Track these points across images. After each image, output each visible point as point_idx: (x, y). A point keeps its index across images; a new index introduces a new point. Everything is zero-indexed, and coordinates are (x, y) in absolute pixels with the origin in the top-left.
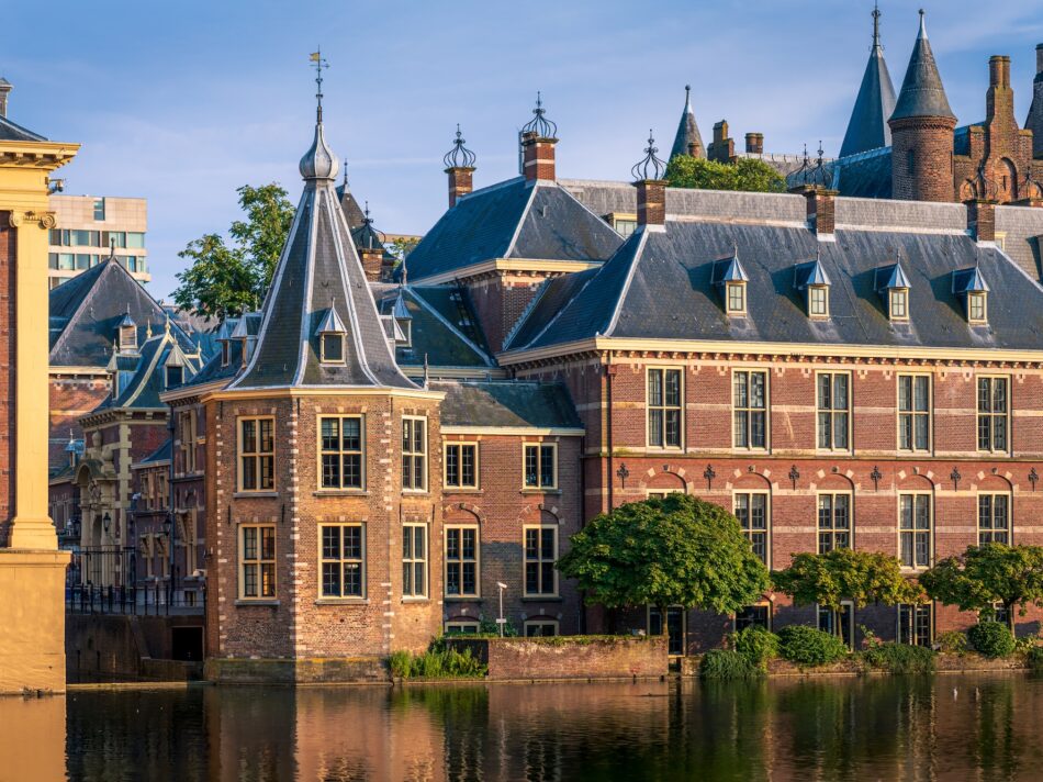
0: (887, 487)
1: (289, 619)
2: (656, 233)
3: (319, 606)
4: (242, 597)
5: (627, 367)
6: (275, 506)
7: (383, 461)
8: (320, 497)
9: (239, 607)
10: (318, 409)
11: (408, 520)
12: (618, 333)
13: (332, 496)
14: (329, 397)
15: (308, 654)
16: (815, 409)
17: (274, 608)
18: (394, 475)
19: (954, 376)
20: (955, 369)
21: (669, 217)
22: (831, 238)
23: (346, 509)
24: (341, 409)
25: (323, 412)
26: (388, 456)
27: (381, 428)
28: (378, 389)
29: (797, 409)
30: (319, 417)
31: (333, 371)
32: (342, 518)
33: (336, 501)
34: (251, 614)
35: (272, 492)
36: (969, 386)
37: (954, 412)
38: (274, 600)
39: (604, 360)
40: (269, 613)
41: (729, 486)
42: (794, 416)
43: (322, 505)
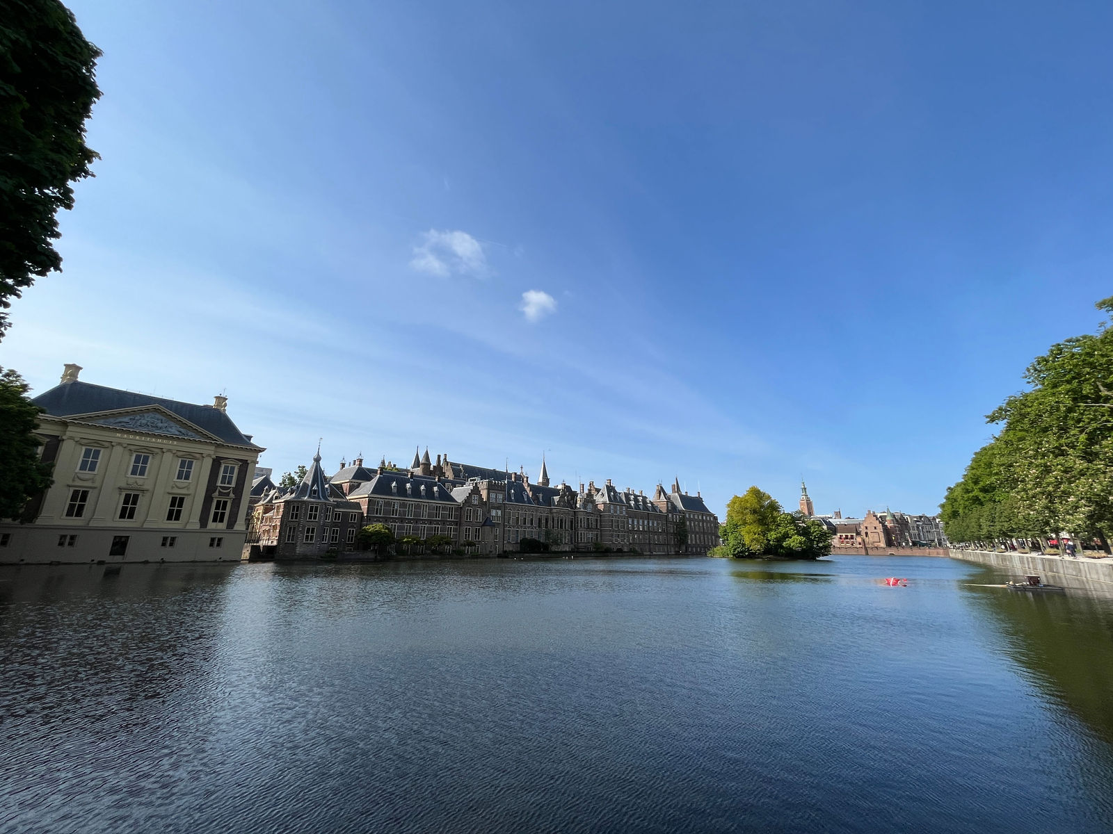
1: (296, 546)
2: (381, 477)
3: (304, 544)
4: (286, 541)
5: (373, 500)
6: (297, 523)
7: (322, 515)
12: (372, 493)
14: (313, 502)
15: (299, 554)
17: (293, 544)
20: (432, 504)
21: (383, 474)
22: (412, 480)
23: (313, 524)
24: (315, 504)
27: (322, 508)
28: (323, 500)
30: (310, 506)
31: (314, 497)
32: (311, 526)
33: (311, 522)
35: (297, 520)
36: (434, 507)
37: (431, 511)
39: (369, 498)
42: (403, 510)
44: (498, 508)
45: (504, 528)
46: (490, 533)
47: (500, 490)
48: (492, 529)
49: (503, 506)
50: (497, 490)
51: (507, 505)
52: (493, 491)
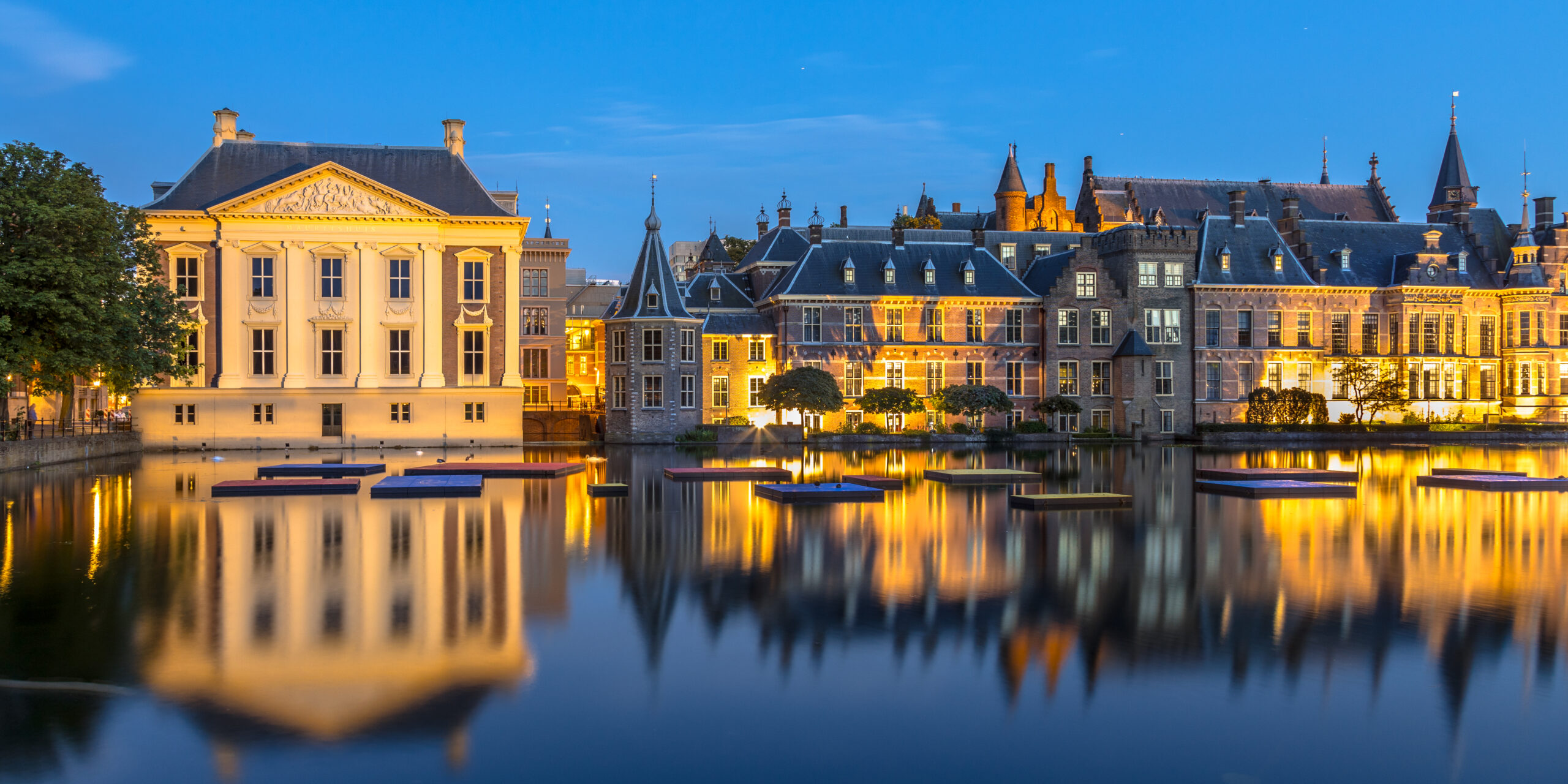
0: (921, 359)
1: (630, 417)
2: (817, 248)
3: (643, 411)
4: (614, 407)
5: (794, 307)
6: (625, 368)
7: (671, 349)
8: (644, 364)
9: (613, 411)
10: (643, 327)
11: (683, 374)
12: (791, 292)
13: (648, 364)
14: (648, 322)
15: (638, 432)
16: (885, 325)
17: (625, 411)
18: (675, 355)
19: (954, 309)
20: (955, 306)
21: (823, 241)
22: (902, 248)
23: (654, 370)
24: (652, 327)
25: (645, 328)
26: (673, 346)
27: (670, 335)
28: (670, 317)
29: (876, 324)
30: (643, 330)
31: (652, 311)
32: (653, 373)
33: (650, 366)
34: (617, 414)
35: (624, 362)
36: (962, 313)
37: (954, 325)
38: (625, 408)
39: (783, 304)
40: (622, 414)
41: (843, 359)
42: (875, 328)
43: (644, 368)
44: (1170, 302)
45: (1193, 359)
46: (1138, 375)
47: (1172, 252)
48: (1143, 362)
49: (1186, 295)
50: (1162, 251)
51: (1202, 294)
52: (1147, 256)
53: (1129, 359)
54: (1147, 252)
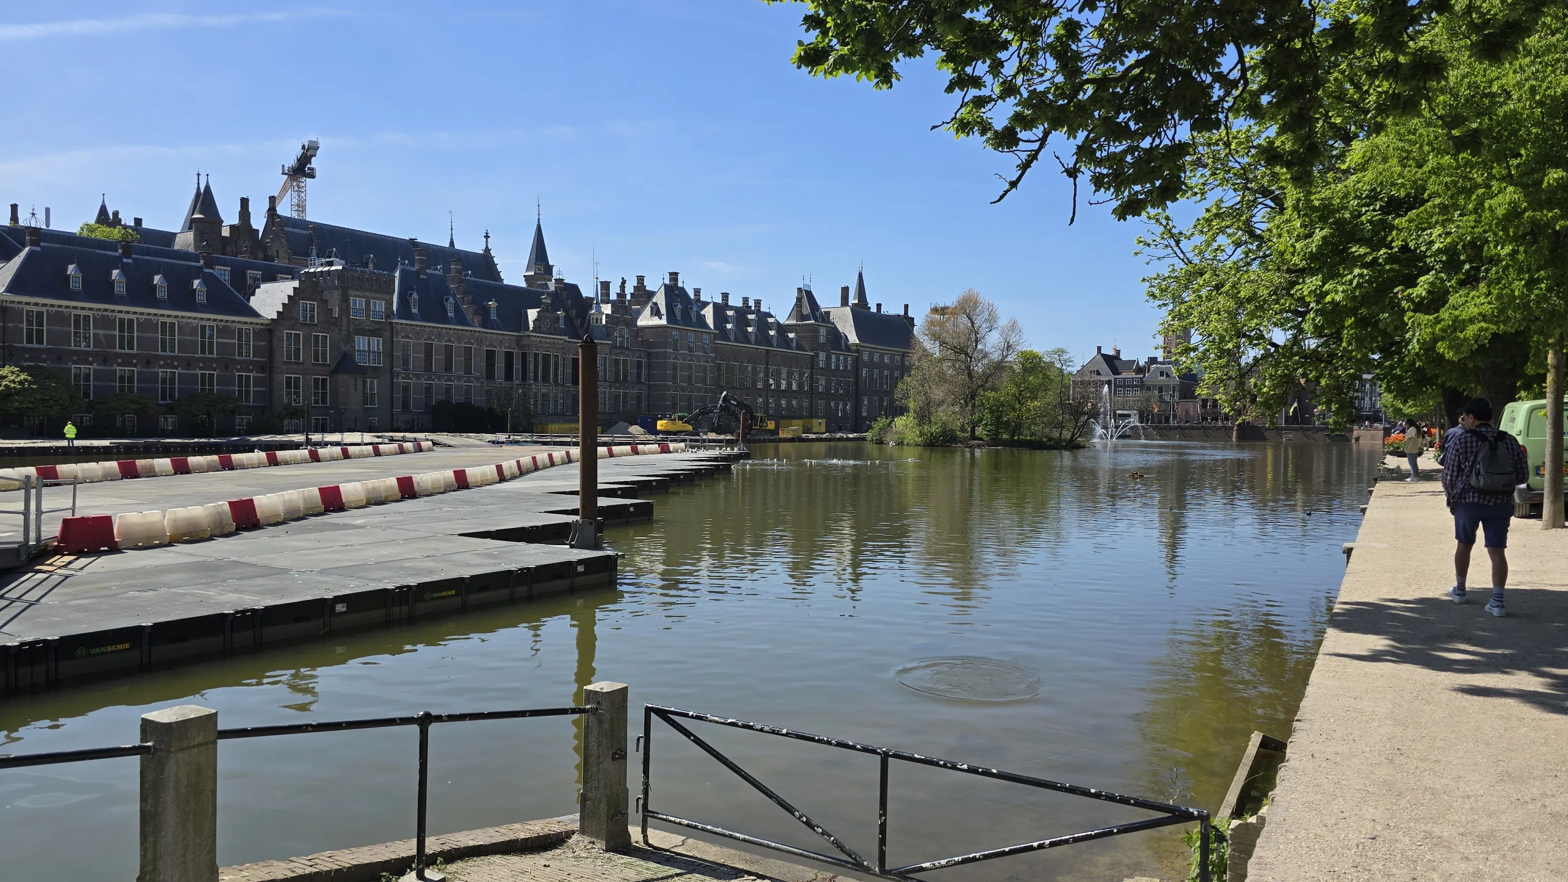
0: (154, 367)
2: (35, 251)
5: (13, 308)
12: (10, 293)
16: (117, 333)
19: (188, 323)
20: (189, 321)
21: (41, 244)
22: (130, 261)
29: (107, 332)
36: (196, 328)
37: (187, 338)
41: (70, 363)
42: (104, 335)
44: (374, 332)
45: (392, 379)
46: (352, 389)
47: (377, 292)
48: (355, 380)
49: (388, 327)
50: (368, 290)
51: (399, 327)
52: (357, 293)
53: (345, 376)
54: (357, 290)
